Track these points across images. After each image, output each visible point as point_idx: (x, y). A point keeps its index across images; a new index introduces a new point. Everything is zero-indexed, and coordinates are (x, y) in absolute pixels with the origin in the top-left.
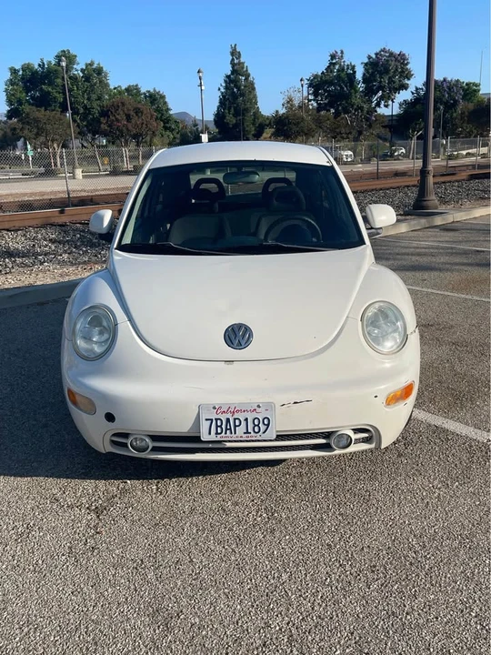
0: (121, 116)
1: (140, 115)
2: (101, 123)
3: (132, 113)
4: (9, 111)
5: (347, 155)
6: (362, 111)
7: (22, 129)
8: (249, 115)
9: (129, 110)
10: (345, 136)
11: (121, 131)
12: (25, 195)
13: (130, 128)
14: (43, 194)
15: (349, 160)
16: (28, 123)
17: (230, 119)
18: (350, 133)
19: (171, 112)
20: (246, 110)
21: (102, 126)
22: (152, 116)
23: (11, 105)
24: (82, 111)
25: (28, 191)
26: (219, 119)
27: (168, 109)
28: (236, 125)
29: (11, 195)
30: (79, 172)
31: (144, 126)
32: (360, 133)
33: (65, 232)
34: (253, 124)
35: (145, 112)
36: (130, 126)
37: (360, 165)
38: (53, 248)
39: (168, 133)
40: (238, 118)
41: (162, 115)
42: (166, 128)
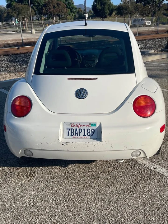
0: (51, 7)
1: (59, 6)
2: (43, 10)
3: (56, 5)
4: (7, 5)
5: (148, 23)
6: (156, 3)
7: (12, 12)
8: (107, 5)
9: (54, 4)
10: (147, 14)
11: (51, 13)
12: (9, 40)
13: (55, 12)
14: (16, 40)
15: (149, 25)
16: (15, 10)
17: (99, 7)
18: (150, 13)
19: (74, 5)
20: (106, 3)
21: (44, 11)
22: (64, 6)
23: (8, 2)
24: (36, 4)
25: (11, 39)
26: (94, 7)
27: (73, 4)
28: (101, 10)
29: (4, 40)
30: (33, 31)
31: (61, 11)
32: (155, 13)
33: (16, 57)
34: (108, 9)
35: (61, 5)
36: (55, 11)
37: (153, 27)
38: (10, 64)
39: (72, 13)
40: (102, 7)
41: (70, 6)
42: (71, 12)
